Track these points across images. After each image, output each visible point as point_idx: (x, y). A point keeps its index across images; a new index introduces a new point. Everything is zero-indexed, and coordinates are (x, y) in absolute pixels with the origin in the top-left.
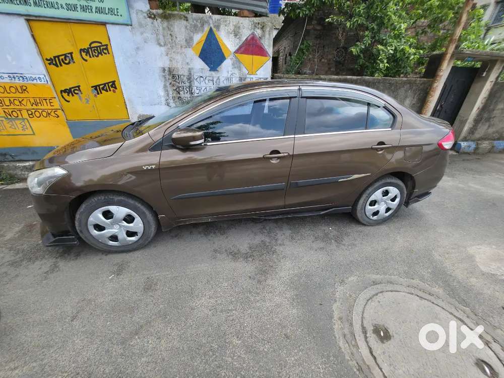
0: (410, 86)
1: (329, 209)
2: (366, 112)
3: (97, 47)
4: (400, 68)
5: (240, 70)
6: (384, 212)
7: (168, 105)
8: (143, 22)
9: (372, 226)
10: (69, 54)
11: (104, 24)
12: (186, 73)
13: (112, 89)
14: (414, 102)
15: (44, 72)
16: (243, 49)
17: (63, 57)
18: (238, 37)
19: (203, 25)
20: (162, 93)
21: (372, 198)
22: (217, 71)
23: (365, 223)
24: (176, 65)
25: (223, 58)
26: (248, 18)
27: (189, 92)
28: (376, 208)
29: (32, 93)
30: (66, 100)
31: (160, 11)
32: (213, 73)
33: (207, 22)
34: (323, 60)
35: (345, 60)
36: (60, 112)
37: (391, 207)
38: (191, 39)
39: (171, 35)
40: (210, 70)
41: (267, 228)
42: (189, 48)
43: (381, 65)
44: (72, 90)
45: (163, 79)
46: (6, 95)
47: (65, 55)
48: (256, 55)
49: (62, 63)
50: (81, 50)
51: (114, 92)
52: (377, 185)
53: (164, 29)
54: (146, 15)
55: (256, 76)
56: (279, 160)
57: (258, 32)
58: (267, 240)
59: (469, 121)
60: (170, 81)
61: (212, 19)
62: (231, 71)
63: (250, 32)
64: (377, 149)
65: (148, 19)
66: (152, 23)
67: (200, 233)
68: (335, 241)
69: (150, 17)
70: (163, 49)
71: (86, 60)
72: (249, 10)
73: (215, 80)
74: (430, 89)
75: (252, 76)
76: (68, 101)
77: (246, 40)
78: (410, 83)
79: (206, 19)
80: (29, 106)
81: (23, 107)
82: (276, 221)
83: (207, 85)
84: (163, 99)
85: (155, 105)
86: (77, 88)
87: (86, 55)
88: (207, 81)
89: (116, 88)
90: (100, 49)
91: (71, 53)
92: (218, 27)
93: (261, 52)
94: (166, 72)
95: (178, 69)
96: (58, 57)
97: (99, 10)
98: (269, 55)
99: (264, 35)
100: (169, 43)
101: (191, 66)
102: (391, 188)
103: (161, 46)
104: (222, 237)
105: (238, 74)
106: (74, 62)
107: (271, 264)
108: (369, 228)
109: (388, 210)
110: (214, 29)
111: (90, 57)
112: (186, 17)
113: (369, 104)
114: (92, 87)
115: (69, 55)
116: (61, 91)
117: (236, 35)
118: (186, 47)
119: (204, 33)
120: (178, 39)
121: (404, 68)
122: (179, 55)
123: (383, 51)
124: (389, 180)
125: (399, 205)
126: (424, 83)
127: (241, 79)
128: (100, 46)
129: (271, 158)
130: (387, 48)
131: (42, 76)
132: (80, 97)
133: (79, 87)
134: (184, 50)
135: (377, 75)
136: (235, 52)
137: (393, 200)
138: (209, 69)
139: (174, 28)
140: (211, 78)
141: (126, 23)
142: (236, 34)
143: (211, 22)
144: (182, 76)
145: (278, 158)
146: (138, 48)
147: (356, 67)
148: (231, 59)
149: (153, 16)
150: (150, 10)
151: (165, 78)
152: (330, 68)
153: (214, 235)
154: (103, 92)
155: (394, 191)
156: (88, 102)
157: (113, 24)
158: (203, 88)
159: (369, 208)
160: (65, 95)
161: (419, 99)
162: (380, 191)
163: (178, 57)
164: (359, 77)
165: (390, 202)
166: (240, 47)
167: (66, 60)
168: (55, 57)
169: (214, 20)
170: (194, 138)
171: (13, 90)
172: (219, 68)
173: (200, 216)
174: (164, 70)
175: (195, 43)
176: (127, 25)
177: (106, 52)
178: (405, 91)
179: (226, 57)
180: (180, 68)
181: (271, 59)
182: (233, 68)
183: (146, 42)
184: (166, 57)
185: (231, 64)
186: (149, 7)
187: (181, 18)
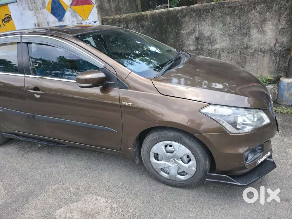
5: (77, 18)
11: (6, 4)
16: (75, 2)
22: (63, 21)
24: (40, 21)
25: (64, 11)
32: (61, 22)
38: (44, 2)
39: (34, 2)
40: (59, 21)
42: (45, 8)
48: (84, 5)
50: (2, 20)
55: (89, 21)
62: (71, 20)
70: (32, 12)
71: (5, 25)
75: (86, 21)
87: (4, 22)
95: (41, 23)
98: (93, 3)
100: (34, 8)
101: (48, 20)
103: (30, 10)
105: (76, 21)
106: (1, 27)
111: (6, 23)
118: (43, 8)
120: (38, 4)
122: (41, 14)
128: (8, 17)
134: (42, 10)
136: (70, 6)
146: (22, 14)
148: (69, 11)
157: (10, 3)
163: (41, 16)
166: (73, 2)
172: (63, 18)
174: (35, 25)
175: (47, 5)
176: (15, 2)
177: (11, 19)
178: (260, 13)
179: (66, 10)
180: (43, 22)
181: (95, 5)
182: (72, 17)
183: (24, 10)
184: (35, 16)
185: (70, 14)
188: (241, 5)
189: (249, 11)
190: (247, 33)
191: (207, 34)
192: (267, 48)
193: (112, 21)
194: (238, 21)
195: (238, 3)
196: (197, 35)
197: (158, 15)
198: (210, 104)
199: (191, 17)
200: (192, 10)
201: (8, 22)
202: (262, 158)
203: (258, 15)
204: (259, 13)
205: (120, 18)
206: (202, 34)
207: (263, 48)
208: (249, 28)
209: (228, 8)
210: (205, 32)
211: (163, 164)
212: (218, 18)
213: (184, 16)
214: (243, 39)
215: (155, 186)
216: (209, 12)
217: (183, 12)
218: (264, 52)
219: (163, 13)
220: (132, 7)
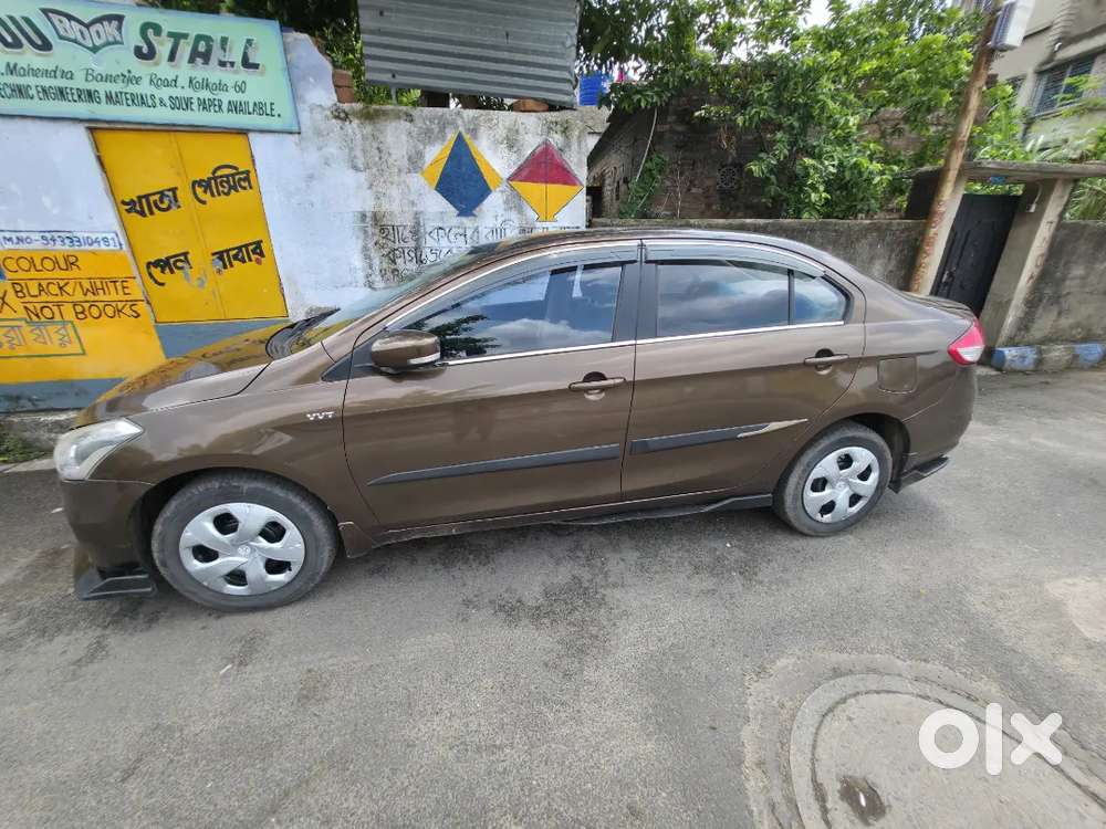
0: (879, 236)
1: (722, 500)
2: (787, 288)
3: (227, 176)
4: (855, 200)
5: (520, 211)
6: (847, 503)
7: (370, 287)
8: (322, 127)
9: (822, 537)
10: (169, 190)
11: (243, 132)
12: (410, 224)
13: (253, 257)
14: (890, 268)
15: (117, 227)
16: (525, 173)
17: (157, 197)
18: (515, 149)
19: (443, 129)
20: (357, 261)
21: (817, 473)
22: (474, 215)
23: (806, 531)
24: (387, 206)
25: (485, 191)
26: (534, 114)
27: (414, 260)
28: (826, 495)
29: (87, 269)
30: (156, 282)
31: (358, 106)
32: (466, 221)
33: (453, 123)
34: (694, 190)
35: (740, 188)
36: (142, 307)
37: (861, 493)
38: (420, 155)
39: (378, 148)
40: (459, 215)
41: (586, 547)
42: (416, 172)
43: (814, 197)
44: (172, 261)
45: (362, 236)
46: (33, 274)
47: (162, 193)
48: (553, 182)
49: (154, 209)
50: (194, 183)
51: (258, 262)
52: (824, 443)
53: (364, 138)
54: (329, 113)
55: (555, 225)
56: (603, 394)
57: (556, 139)
58: (585, 575)
59: (1014, 303)
60: (375, 239)
61: (462, 118)
62: (502, 216)
63: (539, 140)
64: (817, 366)
65: (334, 121)
66: (341, 128)
67: (434, 562)
68: (741, 573)
69: (337, 117)
70: (362, 176)
71: (204, 202)
72: (535, 99)
73: (469, 233)
74: (922, 241)
75: (545, 225)
76: (162, 284)
77: (533, 153)
78: (877, 228)
79: (450, 119)
80: (79, 296)
81: (65, 298)
82: (604, 530)
83: (453, 245)
84: (361, 276)
85: (343, 286)
86: (182, 258)
87: (205, 192)
88: (452, 237)
89: (262, 254)
90: (233, 180)
91: (174, 190)
92: (474, 132)
93: (563, 176)
94: (368, 220)
95: (391, 213)
96: (147, 197)
97: (235, 107)
98: (580, 182)
99: (568, 145)
100: (375, 166)
101: (419, 208)
102: (856, 451)
103: (355, 168)
104: (482, 570)
105: (516, 221)
106: (179, 207)
107: (594, 631)
108: (814, 542)
109: (854, 499)
110: (467, 137)
111: (213, 195)
112: (410, 116)
113: (790, 273)
114: (214, 254)
115: (170, 194)
116: (149, 265)
117: (511, 147)
118: (410, 172)
119: (446, 143)
120: (394, 157)
121: (862, 200)
122: (395, 186)
123: (815, 168)
124: (850, 433)
125: (879, 487)
126: (907, 229)
127: (523, 231)
128: (233, 175)
129: (587, 390)
130: (822, 163)
131: (109, 236)
132: (186, 274)
133: (185, 254)
134: (404, 177)
135: (806, 215)
136: (508, 179)
137: (864, 476)
138: (455, 212)
139: (385, 137)
140: (461, 231)
141: (287, 128)
142: (512, 143)
143: (460, 122)
144: (401, 229)
145: (603, 389)
146: (311, 177)
147: (764, 200)
148: (502, 192)
149: (342, 115)
150: (339, 104)
151: (366, 232)
152: (709, 206)
153: (464, 567)
154: (235, 263)
155: (863, 457)
156: (202, 285)
157: (262, 131)
158: (445, 251)
159: (810, 495)
160: (156, 272)
161: (900, 262)
162: (833, 457)
163: (394, 192)
164: (771, 221)
165: (859, 481)
166: (520, 169)
167: (162, 202)
168: (140, 198)
169: (466, 120)
170: (420, 352)
171: (49, 265)
172: (477, 209)
173: (433, 522)
174: (363, 216)
175: (428, 163)
176: (291, 133)
177: (245, 184)
178: (871, 245)
179: (492, 188)
180: (397, 212)
181: (584, 189)
182: (506, 209)
183: (327, 164)
184: (369, 191)
185: (501, 201)
186: (336, 99)
187: (399, 118)
188: (850, 230)
195: (846, 226)
203: (868, 247)
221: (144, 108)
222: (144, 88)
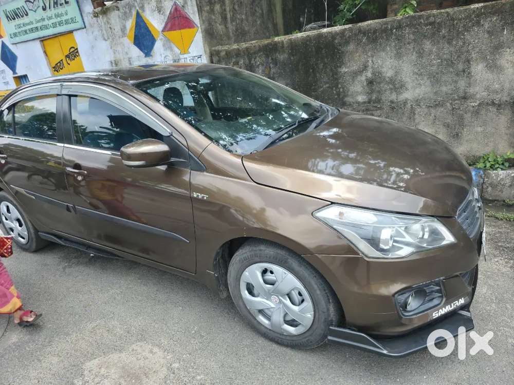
5: (172, 50)
8: (92, 22)
11: (71, 32)
16: (169, 26)
17: (59, 64)
18: (162, 12)
19: (130, 10)
22: (151, 56)
24: (119, 57)
25: (153, 41)
31: (100, 9)
32: (149, 59)
33: (133, 6)
38: (125, 27)
39: (110, 28)
40: (145, 57)
42: (125, 36)
47: (59, 62)
48: (183, 28)
49: (60, 69)
50: (66, 57)
53: (105, 24)
54: (92, 15)
55: (190, 55)
62: (163, 54)
63: (171, 3)
65: (94, 18)
66: (97, 21)
69: (95, 16)
70: (108, 42)
71: (69, 64)
75: (185, 56)
77: (170, 13)
79: (132, 3)
87: (69, 60)
90: (74, 53)
91: (62, 60)
92: (143, 8)
93: (187, 23)
95: (120, 60)
96: (57, 64)
97: (67, 22)
98: (197, 26)
99: (186, 2)
100: (110, 37)
101: (130, 55)
103: (106, 40)
105: (170, 56)
106: (64, 67)
110: (140, 11)
111: (71, 61)
112: (117, 7)
115: (62, 62)
117: (160, 11)
118: (123, 37)
119: (133, 17)
120: (116, 30)
122: (119, 46)
127: (175, 61)
128: (74, 51)
134: (121, 39)
136: (163, 31)
138: (144, 55)
139: (111, 21)
141: (81, 27)
142: (160, 9)
143: (136, 5)
146: (93, 47)
148: (161, 39)
150: (94, 10)
157: (76, 30)
163: (119, 48)
166: (167, 24)
167: (61, 66)
172: (152, 52)
174: (112, 63)
175: (128, 31)
176: (83, 28)
177: (77, 54)
179: (156, 39)
180: (122, 59)
181: (200, 29)
182: (165, 50)
183: (96, 40)
184: (111, 50)
185: (162, 46)
186: (93, 8)
187: (114, 10)
188: (453, 20)
189: (467, 29)
190: (464, 71)
191: (389, 73)
192: (505, 99)
193: (226, 54)
194: (447, 49)
195: (446, 15)
196: (369, 75)
197: (302, 43)
198: (332, 203)
199: (359, 43)
200: (360, 31)
201: (74, 59)
202: (444, 309)
203: (486, 36)
204: (488, 32)
205: (238, 49)
206: (380, 73)
207: (497, 98)
208: (468, 61)
209: (426, 25)
210: (384, 70)
211: (260, 303)
212: (409, 43)
213: (347, 42)
214: (456, 82)
215: (249, 339)
216: (392, 33)
217: (344, 36)
218: (499, 105)
219: (310, 38)
220: (267, 28)
221: (48, 30)
222: (46, 22)
